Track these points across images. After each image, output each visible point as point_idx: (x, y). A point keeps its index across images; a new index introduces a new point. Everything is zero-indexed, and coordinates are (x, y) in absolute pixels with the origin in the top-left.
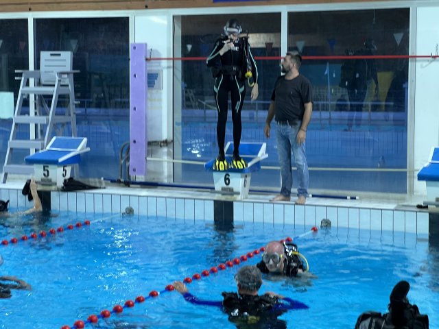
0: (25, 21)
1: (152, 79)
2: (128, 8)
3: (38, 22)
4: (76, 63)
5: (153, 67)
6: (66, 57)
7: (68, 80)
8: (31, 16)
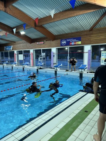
1: (54, 56)
2: (51, 47)
4: (46, 54)
5: (54, 54)
7: (45, 56)
8: (41, 49)
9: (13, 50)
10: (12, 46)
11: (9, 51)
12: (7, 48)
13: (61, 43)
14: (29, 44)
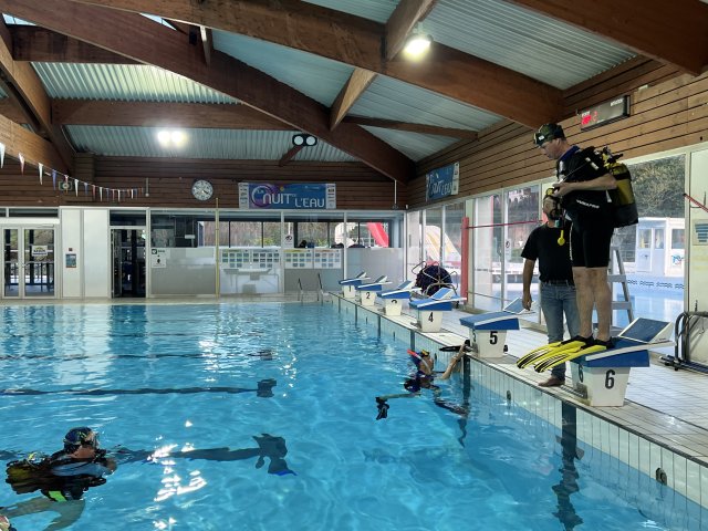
12: (436, 180)
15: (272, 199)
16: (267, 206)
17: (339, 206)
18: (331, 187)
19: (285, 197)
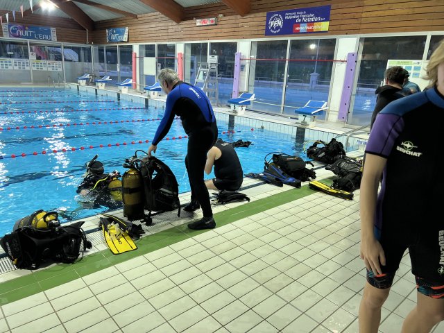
0: (207, 44)
1: (242, 67)
2: (238, 39)
3: (212, 44)
4: (219, 60)
5: (243, 63)
6: (216, 57)
7: (215, 67)
8: (209, 42)
9: (128, 41)
10: (127, 29)
11: (118, 45)
12: (113, 33)
13: (267, 25)
14: (174, 23)
15: (21, 33)
16: (19, 36)
17: (58, 40)
18: (53, 30)
19: (29, 33)
